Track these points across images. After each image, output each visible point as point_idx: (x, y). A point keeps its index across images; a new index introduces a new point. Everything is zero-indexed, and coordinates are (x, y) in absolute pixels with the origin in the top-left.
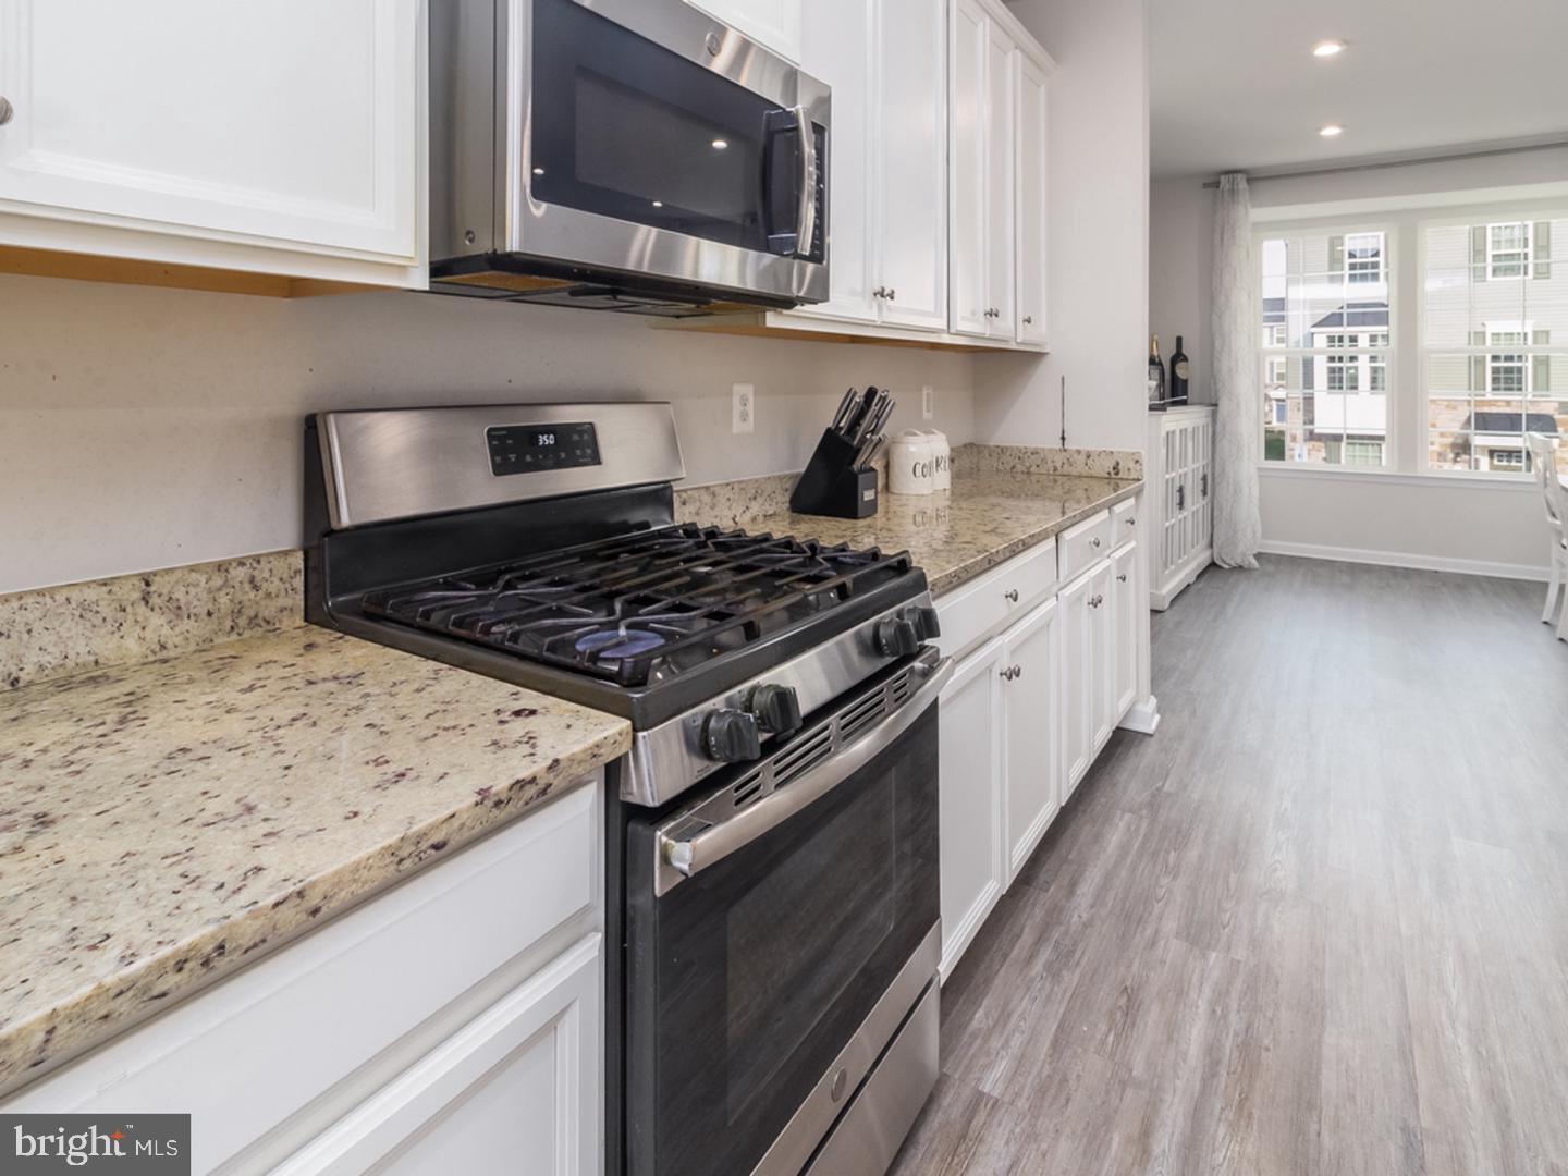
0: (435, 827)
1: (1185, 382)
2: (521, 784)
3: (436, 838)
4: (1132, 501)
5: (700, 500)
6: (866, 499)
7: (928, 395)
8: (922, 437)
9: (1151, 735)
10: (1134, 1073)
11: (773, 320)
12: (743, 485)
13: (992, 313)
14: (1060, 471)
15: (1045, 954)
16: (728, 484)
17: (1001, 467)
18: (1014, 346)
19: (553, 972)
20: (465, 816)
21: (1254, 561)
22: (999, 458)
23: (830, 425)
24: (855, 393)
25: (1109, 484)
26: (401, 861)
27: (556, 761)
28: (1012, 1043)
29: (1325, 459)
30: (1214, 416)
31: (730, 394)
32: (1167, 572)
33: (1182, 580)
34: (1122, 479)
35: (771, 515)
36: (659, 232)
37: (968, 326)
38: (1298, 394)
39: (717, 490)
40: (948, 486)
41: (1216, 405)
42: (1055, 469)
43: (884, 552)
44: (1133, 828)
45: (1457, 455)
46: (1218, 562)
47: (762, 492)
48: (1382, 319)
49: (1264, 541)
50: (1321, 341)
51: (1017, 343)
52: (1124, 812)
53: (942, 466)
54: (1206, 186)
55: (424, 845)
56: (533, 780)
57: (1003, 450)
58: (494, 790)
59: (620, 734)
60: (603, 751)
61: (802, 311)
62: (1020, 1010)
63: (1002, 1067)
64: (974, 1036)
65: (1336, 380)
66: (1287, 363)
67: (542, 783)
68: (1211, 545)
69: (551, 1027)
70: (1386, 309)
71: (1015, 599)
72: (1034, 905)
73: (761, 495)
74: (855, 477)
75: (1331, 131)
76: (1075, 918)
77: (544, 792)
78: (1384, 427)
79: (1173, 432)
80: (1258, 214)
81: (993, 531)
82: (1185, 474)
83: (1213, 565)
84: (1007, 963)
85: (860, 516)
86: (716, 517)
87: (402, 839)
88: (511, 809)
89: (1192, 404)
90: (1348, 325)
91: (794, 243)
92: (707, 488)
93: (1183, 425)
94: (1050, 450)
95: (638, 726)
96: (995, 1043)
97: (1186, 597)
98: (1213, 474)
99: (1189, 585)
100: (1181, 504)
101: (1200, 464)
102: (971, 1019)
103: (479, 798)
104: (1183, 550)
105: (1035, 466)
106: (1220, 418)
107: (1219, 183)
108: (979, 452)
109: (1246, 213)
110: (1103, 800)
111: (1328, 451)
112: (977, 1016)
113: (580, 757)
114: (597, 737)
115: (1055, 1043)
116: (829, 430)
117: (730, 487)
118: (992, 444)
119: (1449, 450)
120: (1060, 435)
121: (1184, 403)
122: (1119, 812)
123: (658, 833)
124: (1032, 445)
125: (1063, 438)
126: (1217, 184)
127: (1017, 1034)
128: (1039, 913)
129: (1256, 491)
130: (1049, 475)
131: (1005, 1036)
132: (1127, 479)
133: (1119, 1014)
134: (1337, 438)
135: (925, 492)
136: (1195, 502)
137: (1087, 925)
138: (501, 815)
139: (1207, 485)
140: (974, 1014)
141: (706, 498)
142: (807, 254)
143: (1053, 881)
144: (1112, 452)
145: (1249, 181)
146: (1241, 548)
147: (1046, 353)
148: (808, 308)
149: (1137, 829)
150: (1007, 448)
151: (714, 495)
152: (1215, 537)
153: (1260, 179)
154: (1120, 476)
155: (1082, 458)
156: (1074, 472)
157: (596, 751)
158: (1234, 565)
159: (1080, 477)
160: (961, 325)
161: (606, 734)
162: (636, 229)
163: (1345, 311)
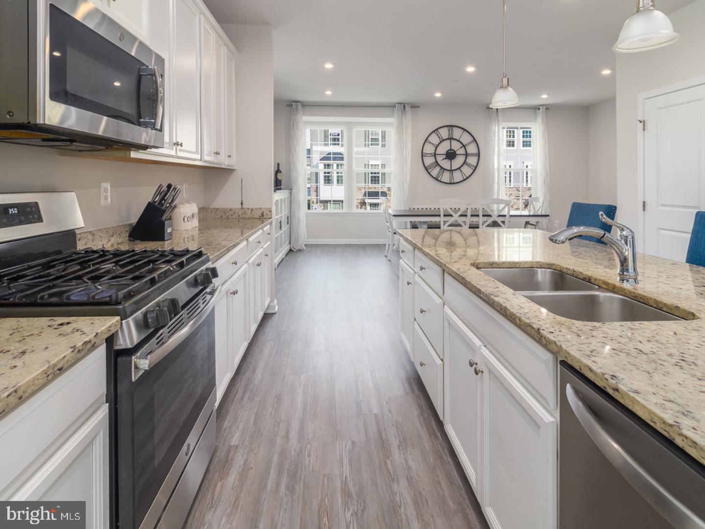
0: (59, 362)
1: (281, 181)
2: (86, 343)
3: (59, 366)
4: (269, 226)
5: (87, 238)
6: (168, 232)
7: (186, 187)
8: (188, 205)
9: (275, 313)
10: (282, 419)
11: (134, 154)
12: (107, 230)
13: (217, 153)
14: (241, 217)
15: (248, 395)
16: (100, 230)
17: (216, 217)
18: (224, 167)
19: (92, 421)
20: (69, 357)
21: (304, 247)
22: (215, 213)
23: (150, 201)
24: (163, 186)
25: (260, 220)
26: (48, 376)
27: (97, 334)
28: (240, 427)
29: (323, 209)
30: (291, 193)
31: (99, 187)
32: (276, 254)
33: (281, 258)
34: (265, 218)
35: (120, 243)
36: (108, 119)
37: (209, 159)
38: (314, 185)
39: (95, 233)
40: (197, 225)
41: (291, 190)
42: (239, 216)
43: (190, 249)
44: (273, 345)
45: (362, 206)
46: (292, 249)
47: (116, 232)
48: (342, 159)
49: (308, 240)
50: (321, 166)
51: (225, 165)
52: (269, 341)
53: (195, 217)
54: (288, 105)
55: (56, 369)
56: (90, 341)
57: (217, 209)
58: (77, 346)
59: (117, 322)
60: (112, 329)
61: (150, 151)
62: (241, 415)
63: (237, 435)
64: (225, 430)
65: (328, 180)
66: (311, 174)
67: (93, 342)
68: (290, 243)
69: (91, 442)
70: (342, 156)
71: (236, 264)
72: (241, 381)
73: (115, 234)
74: (164, 223)
75: (328, 93)
76: (256, 380)
77: (93, 346)
78: (343, 196)
79: (278, 200)
80: (305, 118)
81: (225, 239)
82: (282, 216)
83: (291, 250)
84: (234, 403)
85: (166, 239)
86: (95, 245)
87: (48, 367)
88: (83, 353)
89: (283, 189)
90: (333, 160)
91: (154, 124)
92: (90, 232)
93: (281, 197)
94: (237, 209)
95: (123, 318)
96: (233, 429)
97: (282, 263)
98: (290, 216)
99: (283, 259)
100: (281, 228)
101: (286, 212)
102: (223, 425)
103: (73, 349)
104: (281, 246)
105: (230, 215)
106: (293, 195)
107: (292, 105)
108: (206, 211)
109: (301, 117)
110: (261, 339)
111: (324, 206)
112: (225, 423)
113: (105, 331)
114: (110, 324)
115: (255, 421)
116: (149, 203)
117: (101, 231)
118: (212, 207)
119: (359, 205)
120: (241, 202)
121: (280, 189)
122: (267, 342)
123: (133, 357)
124: (230, 207)
125: (242, 204)
126: (291, 106)
127: (241, 423)
128: (243, 383)
129: (305, 221)
130: (236, 219)
131: (236, 425)
132: (266, 218)
133: (275, 404)
134: (327, 202)
135: (189, 228)
136: (285, 227)
137: (262, 380)
138: (79, 355)
139: (289, 220)
140: (224, 423)
141: (90, 237)
142: (159, 128)
143: (247, 371)
144: (261, 208)
145: (302, 106)
146: (300, 242)
147: (235, 170)
148: (153, 150)
149: (275, 345)
150: (219, 209)
151: (93, 235)
152: (291, 240)
153: (306, 105)
154: (264, 217)
155: (250, 211)
156: (247, 216)
157: (110, 329)
158: (297, 249)
159: (249, 218)
160: (206, 158)
161: (112, 322)
162: (103, 118)
163: (332, 156)
